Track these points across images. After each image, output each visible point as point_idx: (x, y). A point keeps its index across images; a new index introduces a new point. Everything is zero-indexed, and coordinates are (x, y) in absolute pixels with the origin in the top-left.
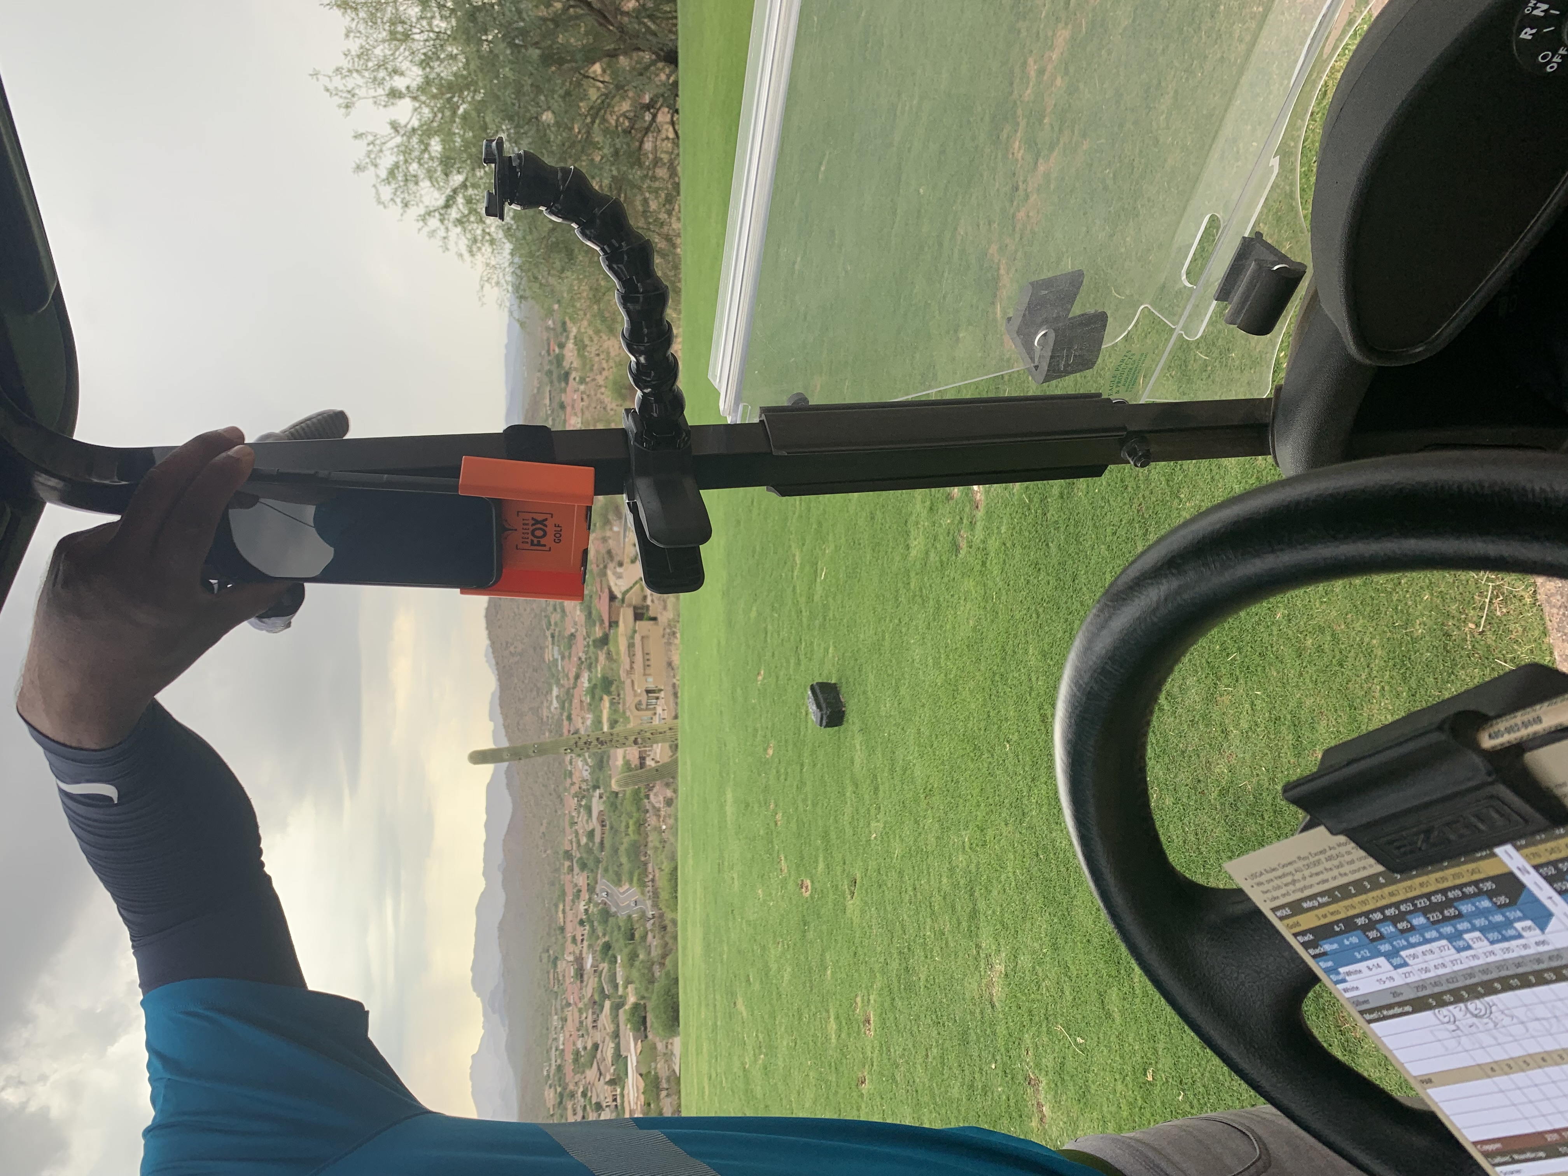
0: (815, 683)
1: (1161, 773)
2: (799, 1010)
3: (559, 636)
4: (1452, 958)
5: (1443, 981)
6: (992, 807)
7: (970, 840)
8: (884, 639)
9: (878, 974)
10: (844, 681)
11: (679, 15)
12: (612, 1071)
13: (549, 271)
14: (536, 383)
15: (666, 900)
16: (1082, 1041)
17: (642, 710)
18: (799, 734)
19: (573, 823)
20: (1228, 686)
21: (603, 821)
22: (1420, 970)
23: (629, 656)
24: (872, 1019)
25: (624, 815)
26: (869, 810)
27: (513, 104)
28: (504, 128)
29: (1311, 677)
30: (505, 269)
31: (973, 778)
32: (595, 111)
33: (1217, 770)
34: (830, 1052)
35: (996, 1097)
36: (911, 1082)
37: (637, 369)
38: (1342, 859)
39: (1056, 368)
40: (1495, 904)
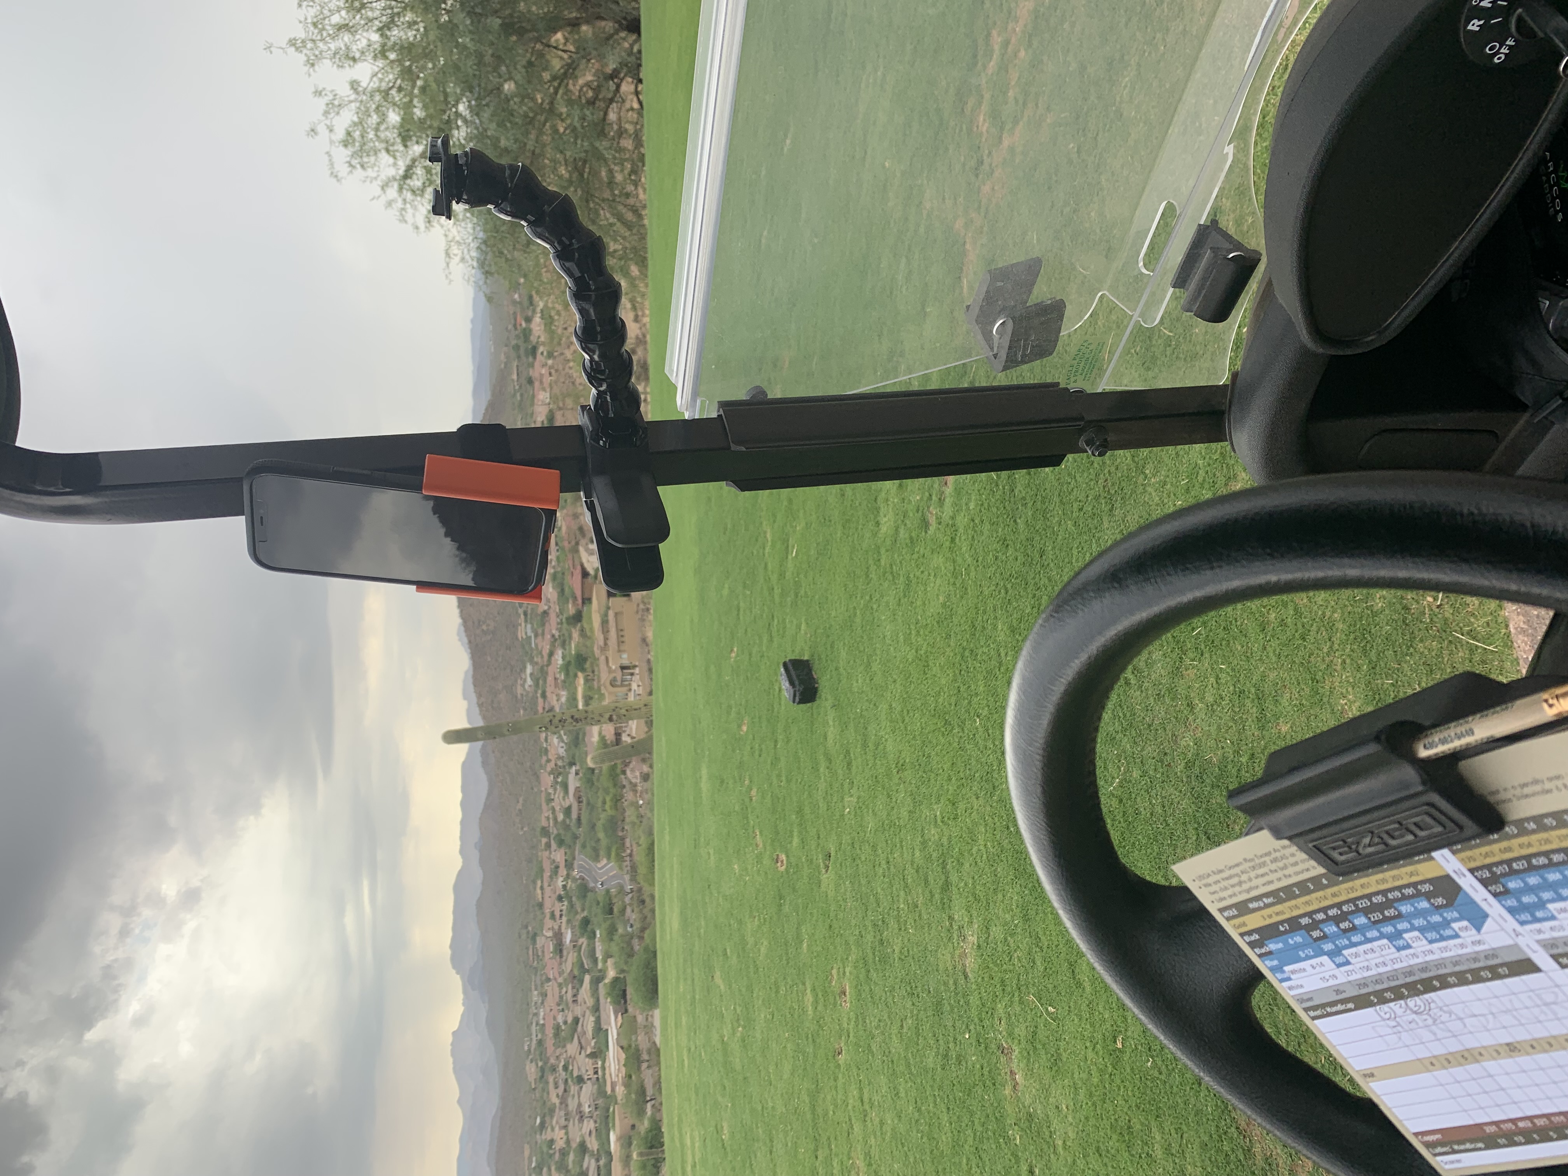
0: (787, 660)
1: (1128, 746)
2: (776, 983)
3: (531, 614)
4: (1392, 957)
5: (1384, 980)
6: (964, 780)
7: (941, 813)
8: (855, 615)
9: (853, 947)
10: (816, 657)
12: (593, 1044)
13: (514, 245)
14: (502, 357)
15: (644, 875)
16: (1053, 1010)
17: (617, 686)
18: (773, 711)
19: (550, 800)
20: (1193, 660)
21: (579, 798)
22: (1362, 968)
23: (603, 633)
24: (848, 991)
25: (601, 790)
26: (842, 785)
27: (474, 75)
28: (464, 100)
29: (1274, 651)
30: (469, 245)
31: (944, 752)
32: (558, 81)
33: (1183, 743)
34: (807, 1024)
35: (970, 1066)
36: (887, 1053)
37: (591, 368)
38: (1286, 861)
39: (1015, 358)
40: (1433, 905)
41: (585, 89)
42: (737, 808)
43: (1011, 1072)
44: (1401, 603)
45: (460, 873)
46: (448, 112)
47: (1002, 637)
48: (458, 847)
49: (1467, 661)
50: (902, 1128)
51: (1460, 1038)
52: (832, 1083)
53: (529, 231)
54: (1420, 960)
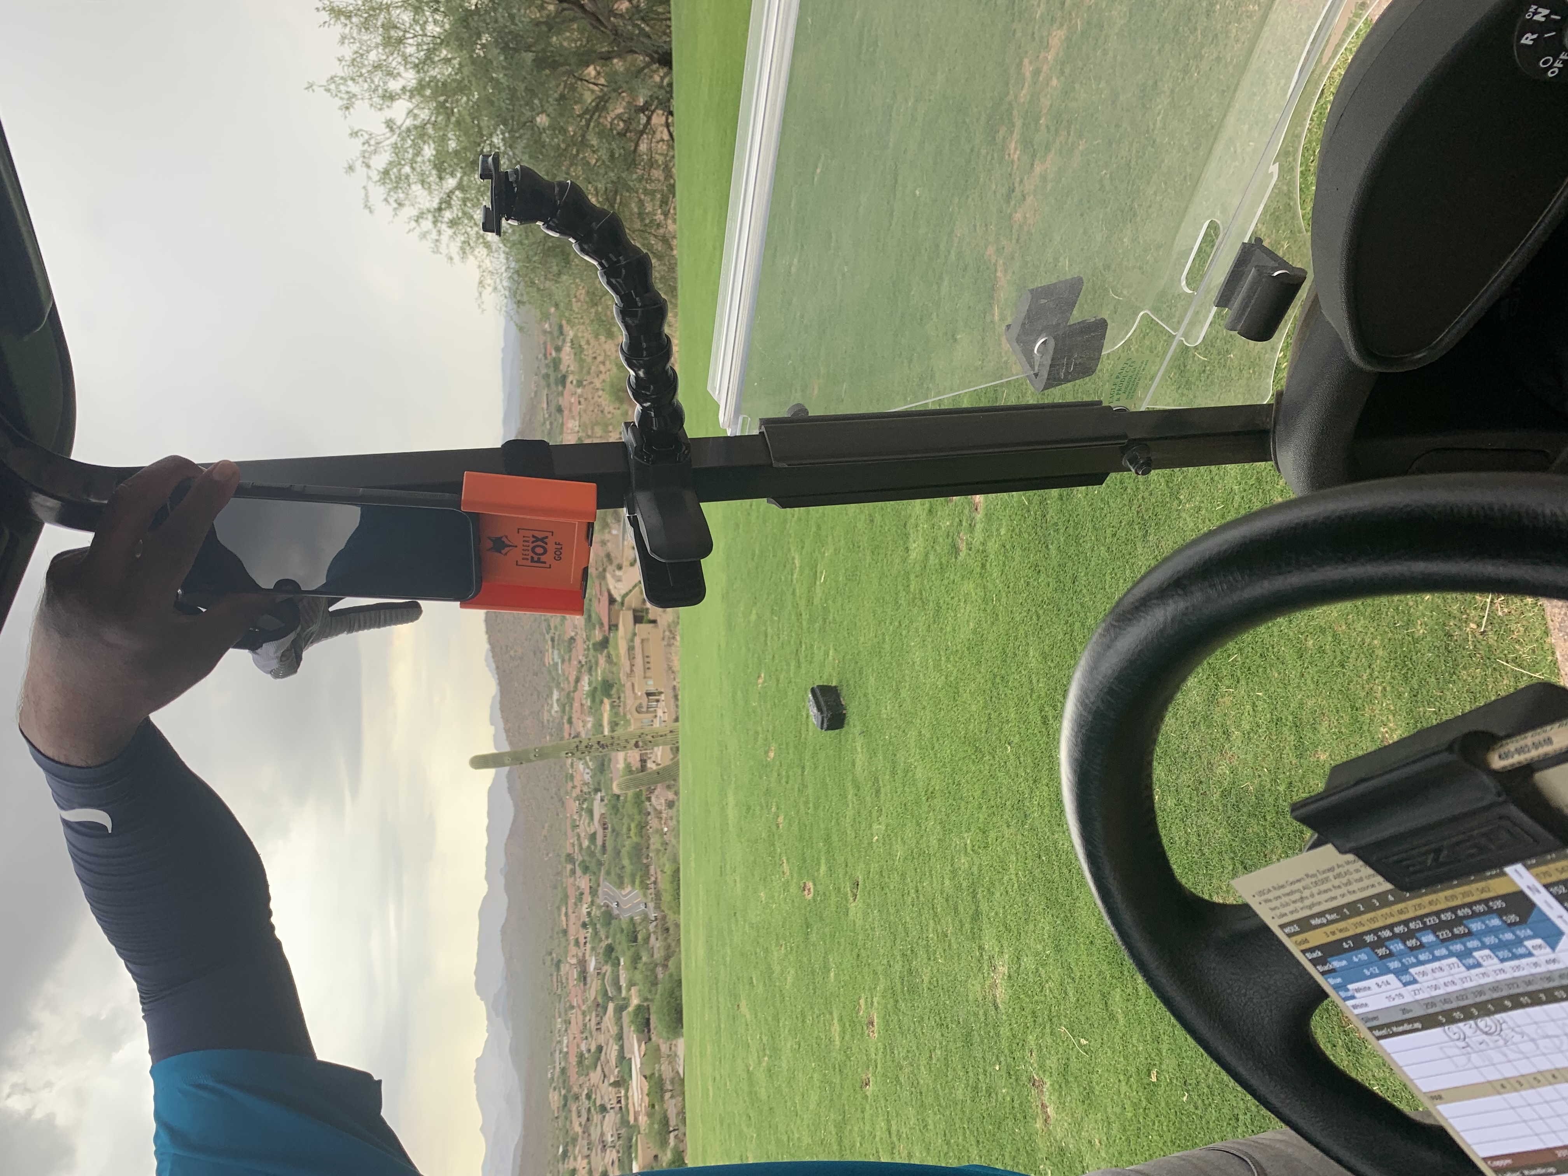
0: (815, 686)
1: (1163, 775)
2: (802, 1012)
3: (559, 639)
4: (1462, 976)
5: (1454, 999)
6: (995, 808)
7: (972, 842)
8: (884, 641)
9: (881, 977)
10: (844, 683)
11: (673, 16)
12: (616, 1073)
13: (546, 275)
15: (669, 902)
16: (1085, 1042)
17: (643, 712)
18: (800, 737)
19: (575, 827)
20: (1230, 687)
21: (604, 824)
22: (1430, 987)
23: (629, 659)
24: (876, 1021)
25: (626, 818)
26: (871, 813)
27: (507, 109)
28: (499, 131)
30: (502, 275)
31: (975, 780)
32: (590, 114)
33: (1219, 771)
34: (834, 1054)
35: (1000, 1098)
36: (915, 1084)
37: (636, 384)
38: (1350, 877)
39: (1057, 377)
40: (1505, 922)
41: (616, 122)
42: (764, 835)
43: (1042, 1104)
44: (1443, 630)
47: (1033, 664)
48: (484, 873)
51: (1532, 1059)
52: (859, 1114)
53: (576, 248)
54: (1490, 979)
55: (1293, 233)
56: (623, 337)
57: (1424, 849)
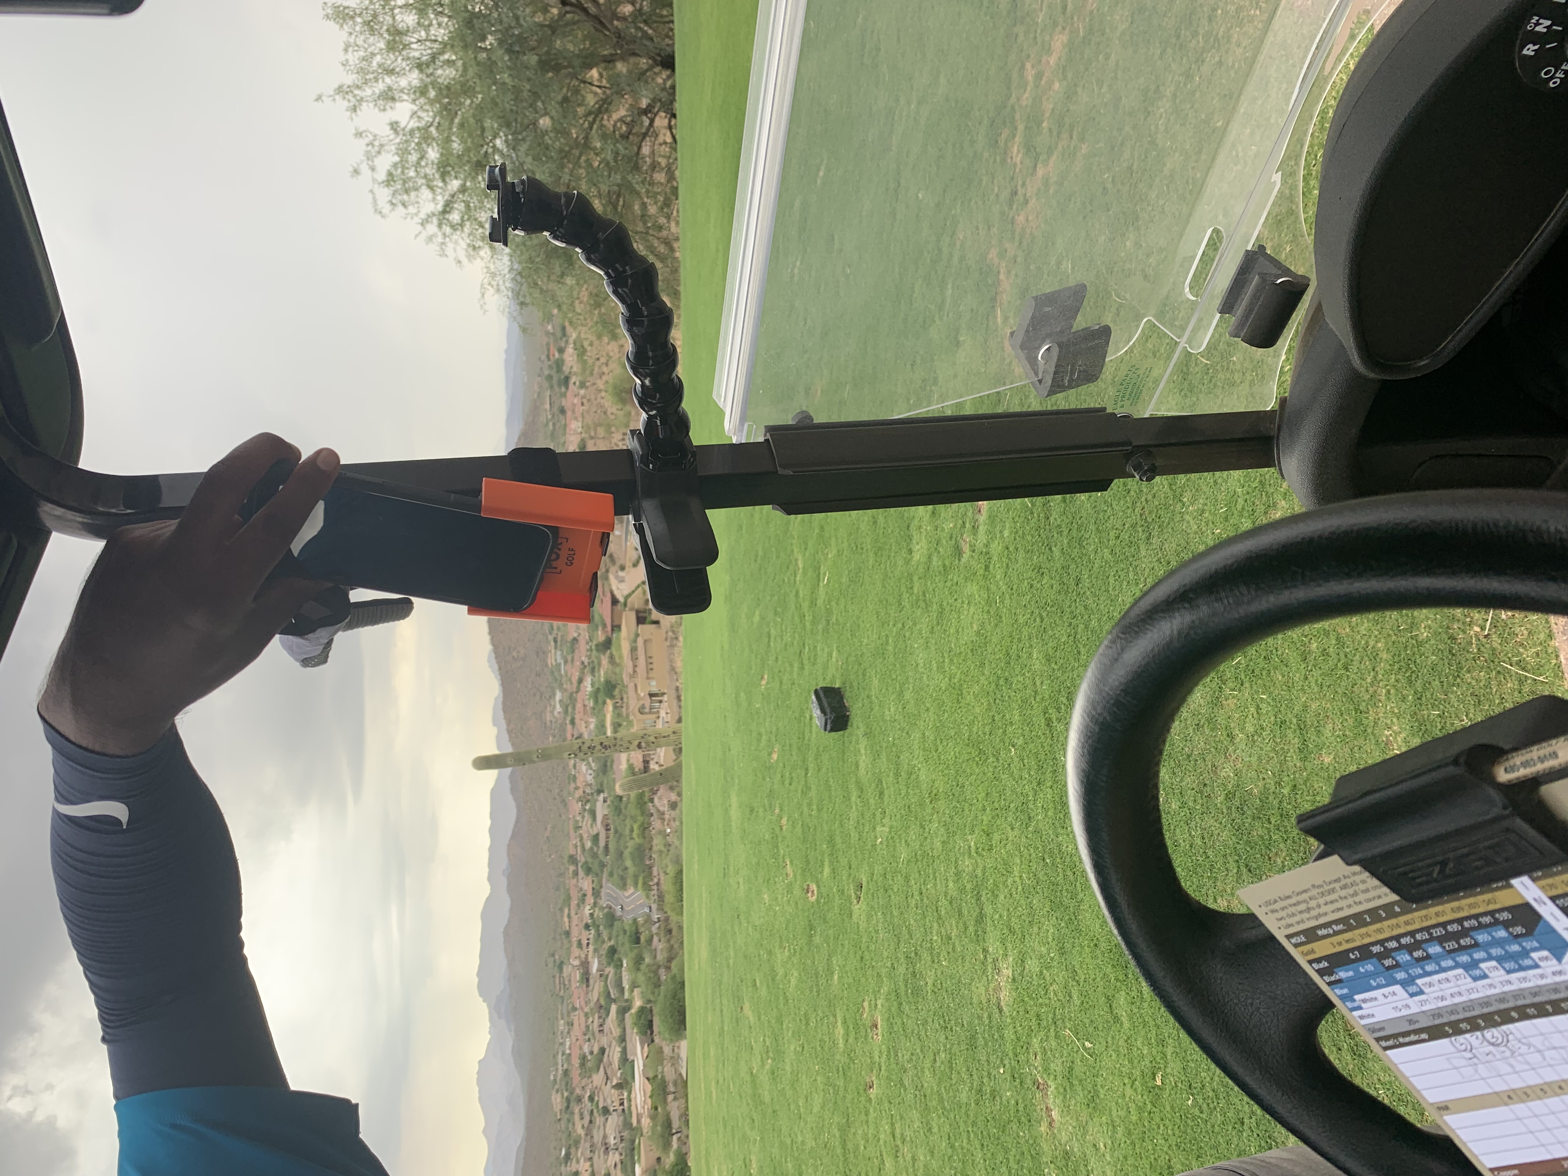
0: (818, 688)
1: (1167, 777)
2: (806, 1015)
3: (562, 640)
4: (1468, 987)
5: (1460, 1010)
6: (999, 811)
7: (976, 844)
8: (887, 643)
9: (885, 979)
10: (847, 685)
11: (676, 19)
12: (619, 1075)
13: (549, 277)
14: (536, 388)
15: (672, 904)
16: (1090, 1045)
17: (646, 713)
18: (804, 738)
19: (578, 828)
20: (1233, 690)
21: (607, 825)
22: (1436, 998)
23: (632, 660)
24: (879, 1024)
25: (628, 818)
26: (874, 815)
27: (512, 111)
28: (501, 134)
29: (1317, 681)
30: (505, 276)
31: (979, 782)
32: (593, 116)
33: (1223, 774)
34: (838, 1057)
35: (1005, 1102)
36: (919, 1087)
37: (642, 392)
38: (1357, 888)
39: (1061, 383)
40: (1511, 934)
41: (619, 124)
42: (767, 837)
43: (1047, 1108)
44: (1447, 633)
45: (488, 900)
46: (486, 147)
47: (1037, 666)
48: (486, 875)
49: (1516, 693)
50: (934, 1164)
51: (1539, 1070)
52: (863, 1117)
53: (582, 258)
54: (1497, 991)
55: (1295, 238)
56: (629, 345)
57: (1428, 861)
